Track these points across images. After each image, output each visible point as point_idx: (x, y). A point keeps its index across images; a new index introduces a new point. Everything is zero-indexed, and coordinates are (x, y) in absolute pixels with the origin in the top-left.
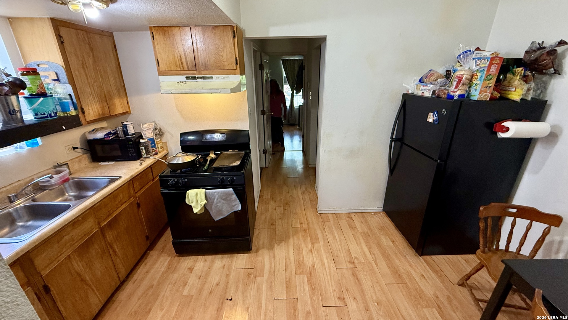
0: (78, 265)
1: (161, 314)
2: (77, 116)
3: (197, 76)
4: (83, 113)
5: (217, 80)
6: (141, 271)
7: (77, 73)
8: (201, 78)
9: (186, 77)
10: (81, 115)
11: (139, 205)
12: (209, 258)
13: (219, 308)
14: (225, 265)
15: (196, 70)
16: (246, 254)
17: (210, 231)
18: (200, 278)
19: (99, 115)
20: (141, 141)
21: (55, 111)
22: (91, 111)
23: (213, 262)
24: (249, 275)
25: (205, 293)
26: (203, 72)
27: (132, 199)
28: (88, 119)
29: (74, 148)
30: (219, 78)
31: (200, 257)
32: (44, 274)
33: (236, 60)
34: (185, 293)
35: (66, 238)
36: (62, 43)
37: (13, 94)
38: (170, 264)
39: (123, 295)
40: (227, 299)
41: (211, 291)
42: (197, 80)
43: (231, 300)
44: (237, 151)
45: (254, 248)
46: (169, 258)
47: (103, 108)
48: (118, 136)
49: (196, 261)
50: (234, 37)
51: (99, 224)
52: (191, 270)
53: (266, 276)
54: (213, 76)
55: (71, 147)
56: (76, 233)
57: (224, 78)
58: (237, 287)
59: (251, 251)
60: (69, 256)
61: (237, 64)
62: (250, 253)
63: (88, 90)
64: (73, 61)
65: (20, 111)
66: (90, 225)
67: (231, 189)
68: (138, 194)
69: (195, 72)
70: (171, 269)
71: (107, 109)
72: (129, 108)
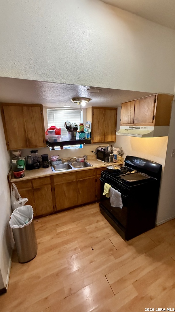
0: (65, 188)
1: (75, 226)
3: (133, 126)
4: (93, 139)
5: (142, 129)
6: (88, 207)
7: (95, 125)
8: (135, 128)
9: (129, 127)
10: (92, 140)
11: (96, 181)
12: (108, 224)
13: (86, 246)
14: (109, 233)
15: (134, 123)
16: (123, 240)
17: (111, 210)
18: (96, 228)
19: (99, 141)
20: (111, 155)
21: (84, 138)
22: (96, 139)
23: (107, 227)
24: (111, 250)
25: (90, 235)
26: (136, 124)
27: (94, 177)
28: (94, 142)
29: (93, 152)
30: (143, 128)
31: (106, 221)
32: (55, 184)
33: (154, 117)
34: (87, 228)
35: (64, 178)
36: (93, 115)
37: (75, 131)
38: (96, 213)
39: (77, 210)
40: (92, 248)
41: (93, 237)
42: (133, 129)
43: (93, 249)
44: (147, 175)
45: (130, 241)
46: (98, 211)
47: (102, 138)
48: (105, 151)
49: (103, 220)
50: (155, 102)
51: (77, 179)
52: (98, 221)
53: (117, 261)
54: (140, 127)
55: (92, 151)
56: (68, 178)
57: (145, 128)
58: (101, 248)
59: (127, 241)
60: (63, 184)
61: (153, 119)
62: (125, 241)
63: (98, 131)
64: (95, 120)
65: (76, 136)
66: (73, 178)
67: (120, 193)
68: (98, 176)
69: (133, 124)
70: (94, 215)
71: (103, 139)
72: (115, 140)
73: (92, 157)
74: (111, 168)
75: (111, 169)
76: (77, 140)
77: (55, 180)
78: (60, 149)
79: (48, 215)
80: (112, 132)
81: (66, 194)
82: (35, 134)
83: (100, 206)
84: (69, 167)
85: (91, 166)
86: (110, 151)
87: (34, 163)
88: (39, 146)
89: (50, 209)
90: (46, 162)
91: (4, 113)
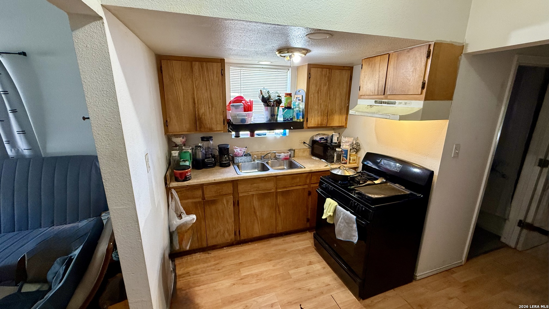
0: (256, 203)
1: (271, 267)
2: (303, 122)
3: (383, 100)
4: (307, 121)
5: (400, 106)
6: (293, 237)
7: (312, 96)
8: (386, 103)
9: (375, 101)
10: (305, 123)
11: (310, 193)
12: (329, 269)
13: (291, 302)
14: (329, 285)
15: (384, 95)
16: (355, 297)
17: (335, 245)
18: (307, 274)
19: (318, 124)
20: (337, 149)
21: (291, 118)
22: (313, 121)
23: (327, 274)
25: (298, 285)
26: (389, 97)
27: (306, 186)
28: (308, 126)
29: (304, 143)
30: (401, 103)
31: (324, 263)
32: (241, 195)
33: (424, 84)
34: (291, 272)
35: (255, 185)
36: (310, 78)
37: (277, 106)
38: (307, 248)
39: (274, 241)
40: (300, 305)
41: (301, 288)
42: (383, 104)
44: (404, 188)
45: (368, 301)
46: (311, 245)
47: (322, 120)
48: (327, 142)
49: (319, 262)
50: (428, 57)
51: (276, 188)
52: (310, 263)
54: (396, 101)
55: (303, 141)
56: (262, 185)
57: (406, 103)
58: (316, 307)
59: (361, 300)
60: (253, 195)
61: (423, 88)
62: (359, 301)
63: (316, 107)
64: (313, 88)
65: (277, 115)
66: (270, 186)
67: (355, 217)
68: (312, 185)
69: (383, 96)
70: (304, 252)
71: (325, 121)
72: (346, 124)
73: (304, 152)
74: (338, 172)
75: (339, 174)
76: (278, 121)
77: (241, 188)
78: (249, 136)
79: (225, 247)
80: (341, 110)
81: (258, 214)
82: (210, 109)
83: (315, 237)
84: (264, 168)
85: (301, 168)
86: (336, 143)
87: (206, 158)
88: (215, 130)
89: (229, 237)
90: (226, 158)
91: (162, 72)
